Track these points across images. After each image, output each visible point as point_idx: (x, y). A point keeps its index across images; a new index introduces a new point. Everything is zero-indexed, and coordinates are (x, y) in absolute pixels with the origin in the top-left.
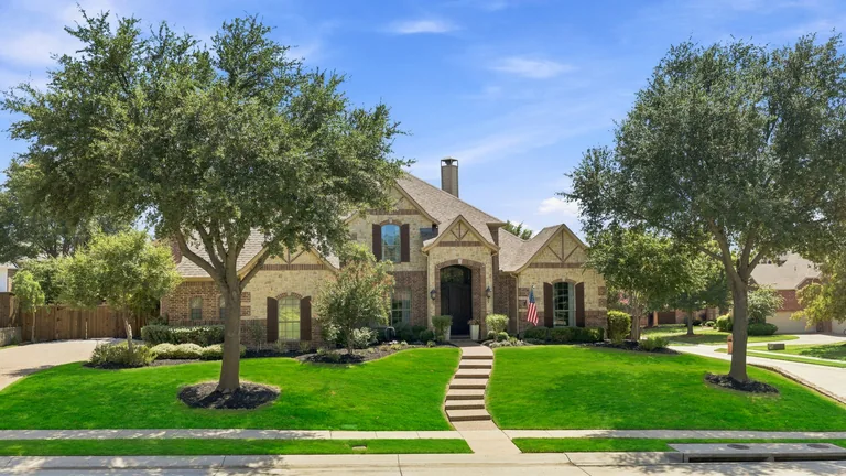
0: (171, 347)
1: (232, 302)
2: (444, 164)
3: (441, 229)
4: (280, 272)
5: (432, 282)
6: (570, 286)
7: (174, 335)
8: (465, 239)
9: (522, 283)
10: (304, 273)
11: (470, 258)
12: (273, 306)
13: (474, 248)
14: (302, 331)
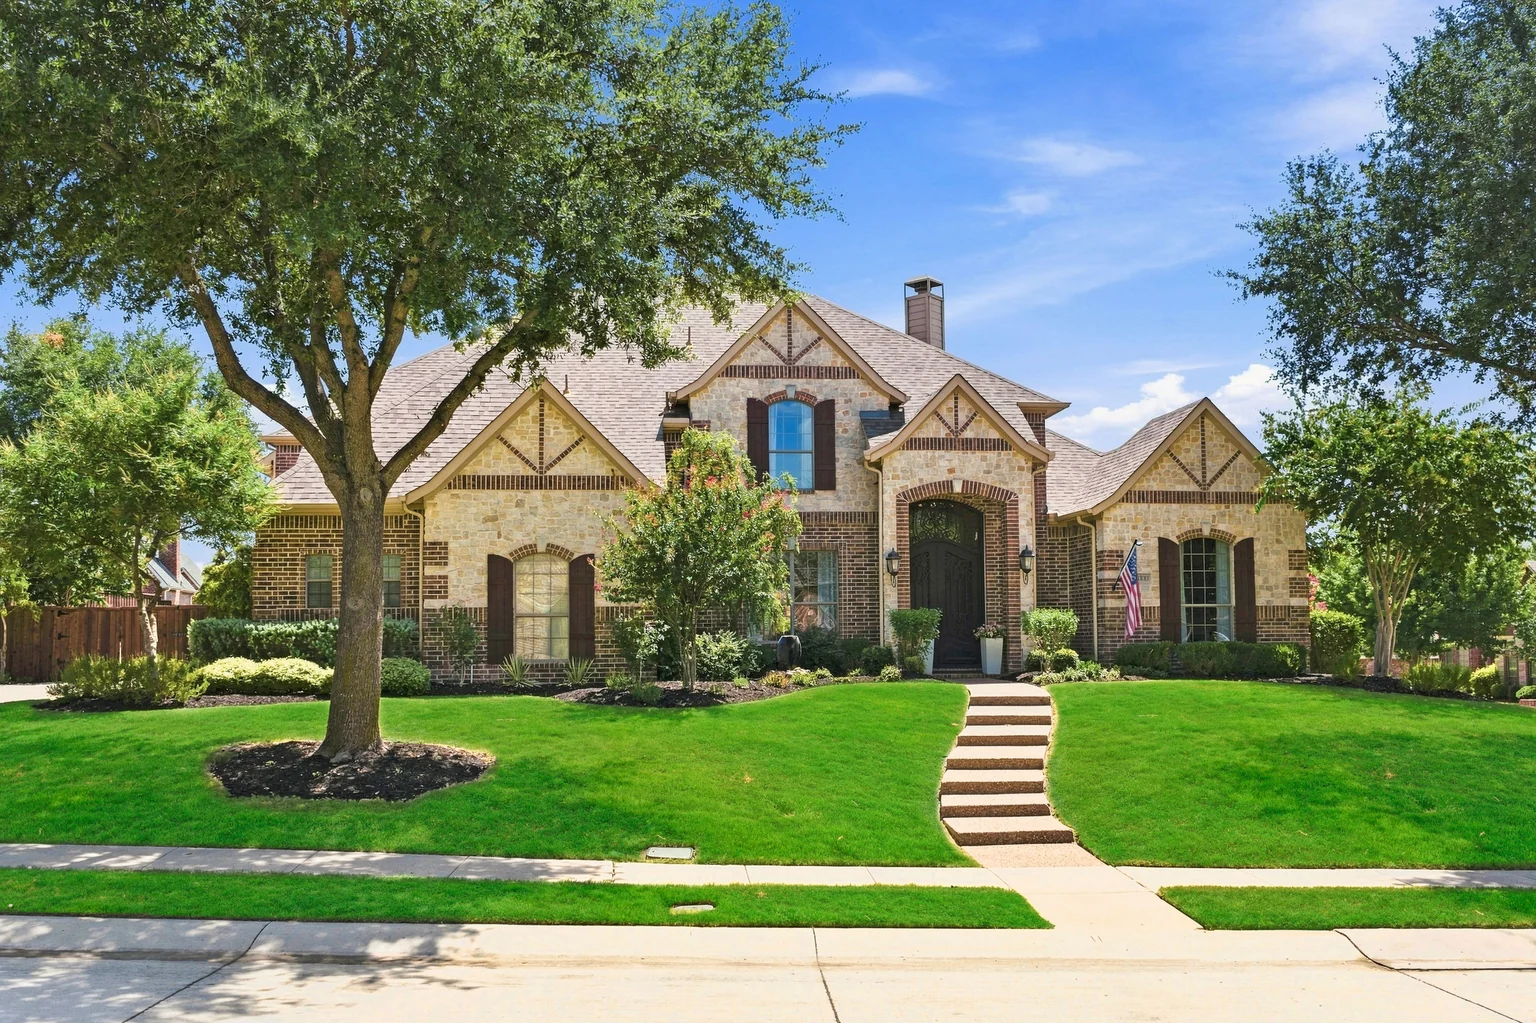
0: (248, 667)
1: (357, 515)
2: (912, 292)
3: (910, 411)
4: (520, 494)
5: (889, 536)
6: (1220, 548)
7: (258, 639)
8: (968, 434)
9: (1109, 537)
10: (578, 495)
11: (981, 478)
12: (500, 573)
13: (992, 456)
14: (574, 637)
